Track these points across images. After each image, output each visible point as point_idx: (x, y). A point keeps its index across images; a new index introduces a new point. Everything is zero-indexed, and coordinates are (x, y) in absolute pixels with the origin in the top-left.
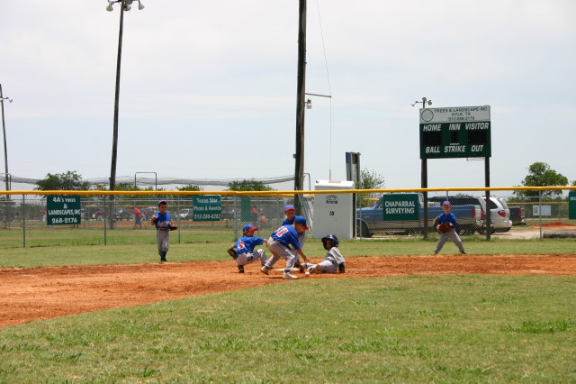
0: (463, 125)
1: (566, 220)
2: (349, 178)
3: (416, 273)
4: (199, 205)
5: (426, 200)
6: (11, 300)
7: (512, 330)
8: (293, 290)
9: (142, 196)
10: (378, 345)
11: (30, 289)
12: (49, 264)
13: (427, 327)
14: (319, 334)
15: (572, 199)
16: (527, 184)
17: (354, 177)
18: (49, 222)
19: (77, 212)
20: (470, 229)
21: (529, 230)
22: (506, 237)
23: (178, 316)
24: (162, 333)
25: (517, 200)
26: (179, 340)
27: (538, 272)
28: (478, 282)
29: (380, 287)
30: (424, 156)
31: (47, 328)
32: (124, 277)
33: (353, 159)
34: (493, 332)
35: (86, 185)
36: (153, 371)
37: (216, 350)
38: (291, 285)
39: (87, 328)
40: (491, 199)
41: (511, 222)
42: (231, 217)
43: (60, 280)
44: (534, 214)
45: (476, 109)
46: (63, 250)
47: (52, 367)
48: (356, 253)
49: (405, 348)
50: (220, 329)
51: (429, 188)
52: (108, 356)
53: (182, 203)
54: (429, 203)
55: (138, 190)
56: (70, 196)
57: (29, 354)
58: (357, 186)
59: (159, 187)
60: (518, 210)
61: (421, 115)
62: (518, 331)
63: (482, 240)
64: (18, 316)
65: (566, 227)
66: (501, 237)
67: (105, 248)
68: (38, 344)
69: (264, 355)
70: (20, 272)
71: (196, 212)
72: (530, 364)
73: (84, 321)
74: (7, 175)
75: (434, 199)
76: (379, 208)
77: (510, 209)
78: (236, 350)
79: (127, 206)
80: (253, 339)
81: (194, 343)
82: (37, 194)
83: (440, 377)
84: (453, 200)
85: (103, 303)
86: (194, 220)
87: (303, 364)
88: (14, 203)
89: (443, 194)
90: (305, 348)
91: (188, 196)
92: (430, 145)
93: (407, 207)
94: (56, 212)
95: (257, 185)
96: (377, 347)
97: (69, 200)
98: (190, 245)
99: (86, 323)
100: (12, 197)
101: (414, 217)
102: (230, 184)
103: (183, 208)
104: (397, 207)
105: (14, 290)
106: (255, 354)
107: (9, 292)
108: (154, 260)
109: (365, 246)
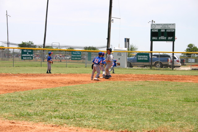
0: (166, 30)
2: (126, 47)
3: (148, 80)
4: (73, 54)
5: (152, 55)
6: (9, 84)
7: (181, 101)
8: (105, 85)
9: (54, 51)
10: (134, 104)
11: (15, 81)
12: (22, 73)
13: (151, 99)
14: (114, 100)
16: (187, 51)
17: (127, 47)
18: (22, 59)
19: (32, 55)
20: (167, 66)
21: (187, 67)
22: (179, 69)
23: (66, 92)
24: (60, 97)
25: (183, 57)
26: (66, 100)
27: (190, 81)
28: (169, 84)
29: (135, 85)
30: (152, 40)
31: (21, 94)
32: (47, 78)
33: (127, 40)
34: (174, 101)
35: (35, 46)
36: (57, 110)
37: (79, 104)
38: (104, 83)
39: (34, 95)
40: (174, 56)
41: (181, 64)
42: (84, 59)
43: (25, 78)
44: (189, 62)
45: (170, 24)
46: (26, 68)
47: (23, 107)
48: (127, 73)
49: (144, 105)
50: (80, 97)
51: (153, 51)
52: (42, 104)
53: (68, 54)
54: (153, 56)
55: (53, 48)
56: (29, 50)
57: (15, 103)
58: (128, 50)
59: (60, 48)
60: (183, 60)
61: (151, 26)
62: (183, 101)
63: (171, 70)
64: (11, 90)
66: (177, 69)
67: (41, 68)
68: (18, 99)
69: (95, 106)
70: (12, 75)
71: (72, 57)
72: (186, 112)
73: (34, 92)
74: (8, 42)
75: (155, 55)
76: (135, 58)
77: (181, 60)
78: (86, 104)
80: (91, 101)
81: (71, 101)
82: (18, 49)
83: (155, 116)
84: (161, 56)
85: (40, 87)
86: (72, 60)
87: (108, 110)
88: (10, 52)
89: (158, 54)
90: (109, 104)
91: (70, 51)
92: (154, 36)
93: (145, 58)
94: (25, 55)
96: (134, 105)
97: (29, 51)
98: (70, 68)
100: (10, 49)
101: (147, 61)
102: (84, 48)
103: (68, 55)
104: (142, 58)
105: (10, 81)
106: (92, 106)
107: (8, 82)
108: (58, 73)
109: (130, 71)
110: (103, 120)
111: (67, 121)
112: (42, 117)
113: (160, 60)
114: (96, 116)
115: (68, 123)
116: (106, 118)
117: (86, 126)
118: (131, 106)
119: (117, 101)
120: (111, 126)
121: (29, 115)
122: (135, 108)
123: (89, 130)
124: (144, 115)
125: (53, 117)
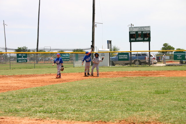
0: (142, 32)
1: (173, 60)
2: (108, 48)
3: (126, 76)
4: (63, 56)
5: (131, 54)
6: (4, 85)
7: (152, 93)
9: (46, 54)
11: (10, 82)
12: (17, 74)
13: (127, 92)
14: (94, 94)
15: (175, 54)
16: (162, 50)
18: (18, 62)
19: (26, 58)
20: (145, 63)
21: (162, 63)
23: (53, 89)
24: (47, 94)
25: (159, 54)
27: (163, 76)
28: (144, 79)
31: (13, 93)
32: (39, 78)
34: (146, 94)
35: (29, 51)
36: (42, 106)
37: (62, 99)
41: (157, 61)
45: (146, 27)
46: (21, 70)
47: (12, 104)
49: (119, 98)
50: (64, 93)
51: (132, 51)
55: (45, 52)
56: (24, 54)
58: (111, 50)
59: (51, 51)
60: (159, 57)
62: (154, 93)
63: (148, 67)
64: (5, 90)
65: (174, 63)
69: (77, 101)
70: (8, 77)
72: (156, 103)
73: (24, 91)
74: (6, 48)
75: (133, 54)
76: (117, 57)
77: (157, 57)
78: (69, 99)
79: (42, 57)
80: (74, 96)
81: (56, 97)
82: (15, 53)
83: (128, 107)
87: (88, 103)
88: (7, 56)
89: (136, 53)
90: (89, 99)
92: (132, 38)
93: (125, 57)
94: (20, 59)
95: (81, 50)
96: (111, 98)
99: (25, 92)
100: (7, 54)
101: (127, 60)
102: (73, 50)
104: (122, 57)
105: (5, 82)
106: (74, 100)
107: (4, 82)
108: (49, 73)
109: (113, 68)
110: (82, 113)
111: (50, 115)
112: (28, 112)
113: (138, 58)
114: (76, 110)
115: (51, 117)
116: (84, 111)
117: (66, 118)
118: (108, 99)
119: (96, 96)
120: (88, 117)
121: (17, 111)
122: (111, 101)
123: (68, 122)
124: (118, 107)
125: (38, 112)
